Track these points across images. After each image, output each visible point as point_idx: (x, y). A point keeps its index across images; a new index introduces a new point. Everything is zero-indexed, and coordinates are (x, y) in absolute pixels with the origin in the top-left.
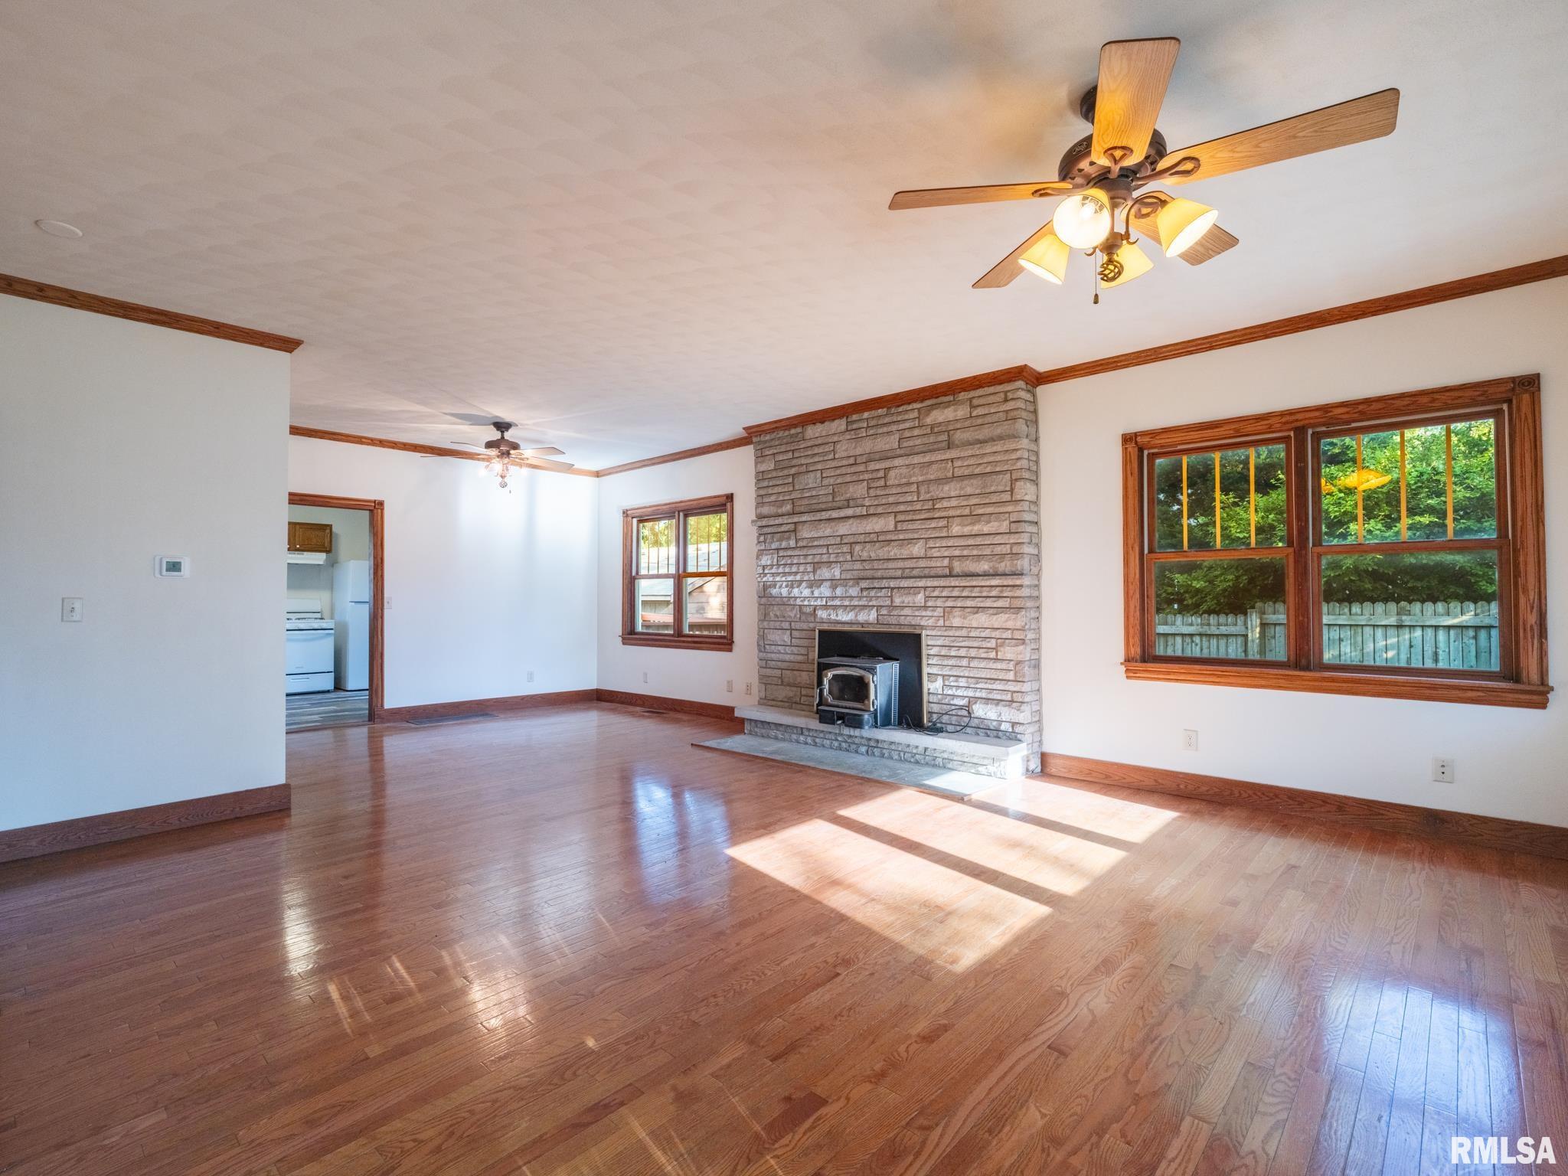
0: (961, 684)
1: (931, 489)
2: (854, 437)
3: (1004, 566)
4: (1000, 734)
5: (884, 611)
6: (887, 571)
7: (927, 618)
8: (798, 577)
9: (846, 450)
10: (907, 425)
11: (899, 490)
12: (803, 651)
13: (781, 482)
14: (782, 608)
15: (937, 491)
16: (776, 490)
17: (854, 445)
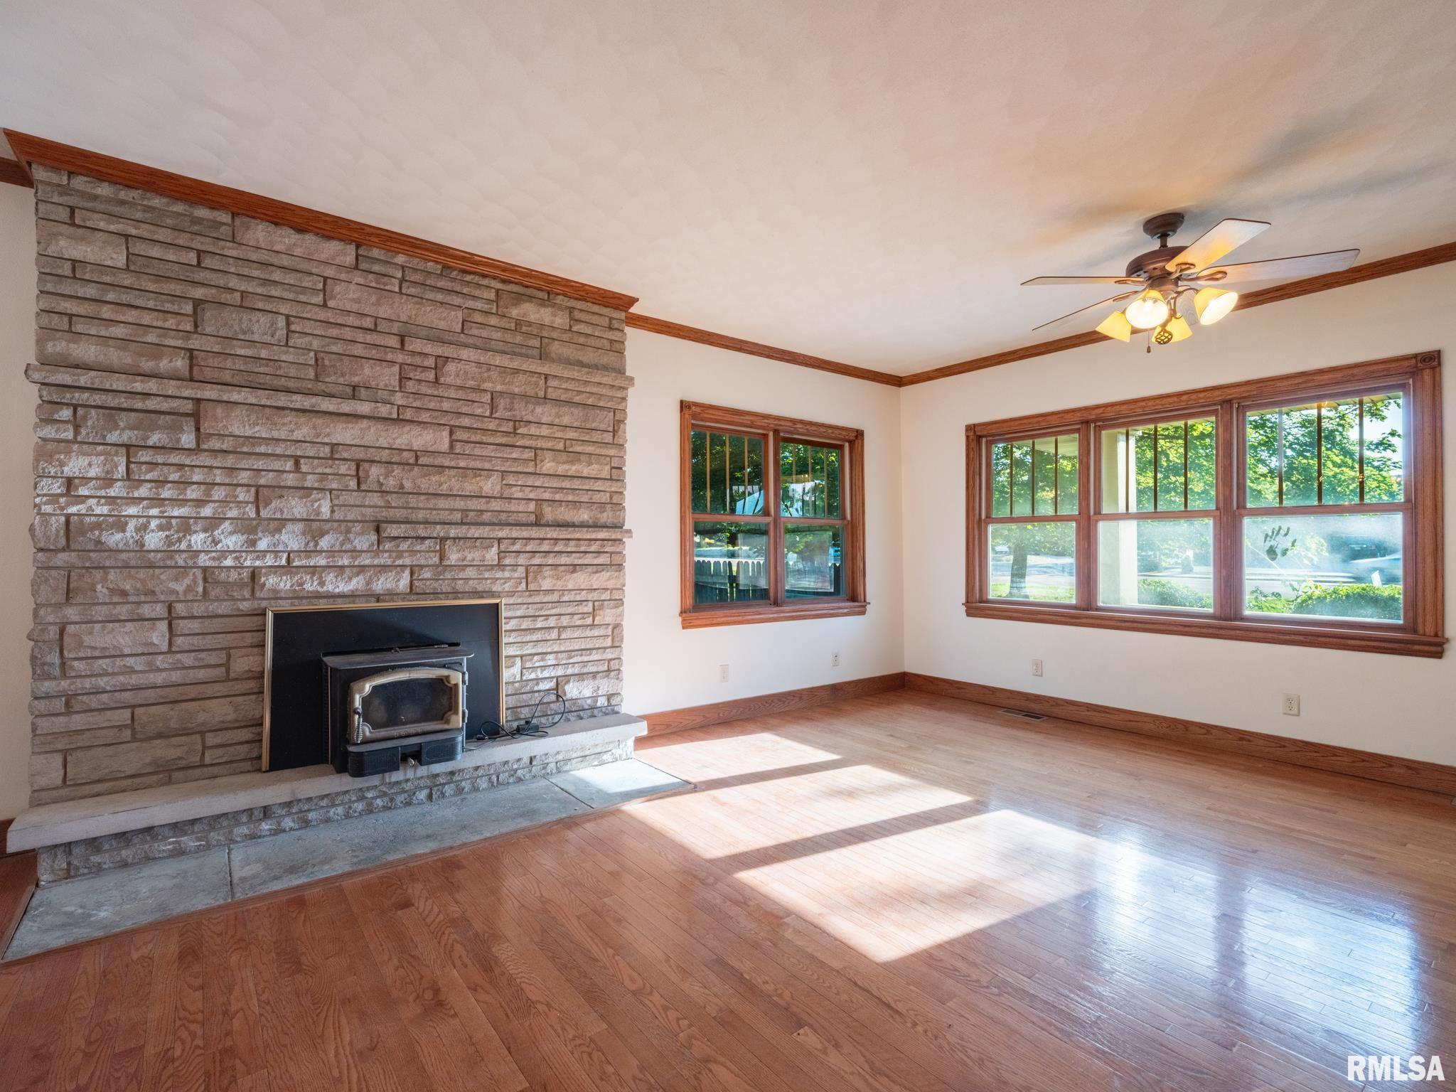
0: (550, 663)
1: (516, 406)
2: (373, 284)
3: (606, 517)
4: (596, 712)
5: (427, 574)
6: (434, 512)
7: (502, 581)
8: (207, 511)
9: (358, 301)
10: (479, 305)
11: (461, 394)
12: (213, 658)
13: (151, 304)
14: (142, 574)
15: (522, 411)
16: (131, 316)
17: (374, 298)
